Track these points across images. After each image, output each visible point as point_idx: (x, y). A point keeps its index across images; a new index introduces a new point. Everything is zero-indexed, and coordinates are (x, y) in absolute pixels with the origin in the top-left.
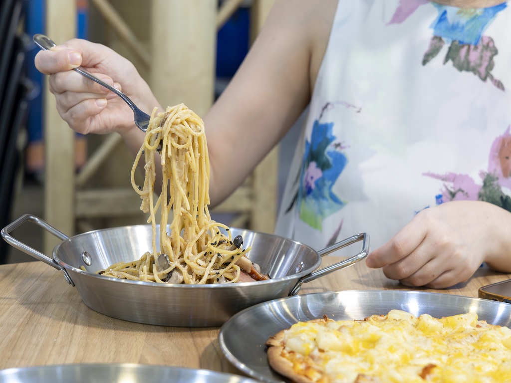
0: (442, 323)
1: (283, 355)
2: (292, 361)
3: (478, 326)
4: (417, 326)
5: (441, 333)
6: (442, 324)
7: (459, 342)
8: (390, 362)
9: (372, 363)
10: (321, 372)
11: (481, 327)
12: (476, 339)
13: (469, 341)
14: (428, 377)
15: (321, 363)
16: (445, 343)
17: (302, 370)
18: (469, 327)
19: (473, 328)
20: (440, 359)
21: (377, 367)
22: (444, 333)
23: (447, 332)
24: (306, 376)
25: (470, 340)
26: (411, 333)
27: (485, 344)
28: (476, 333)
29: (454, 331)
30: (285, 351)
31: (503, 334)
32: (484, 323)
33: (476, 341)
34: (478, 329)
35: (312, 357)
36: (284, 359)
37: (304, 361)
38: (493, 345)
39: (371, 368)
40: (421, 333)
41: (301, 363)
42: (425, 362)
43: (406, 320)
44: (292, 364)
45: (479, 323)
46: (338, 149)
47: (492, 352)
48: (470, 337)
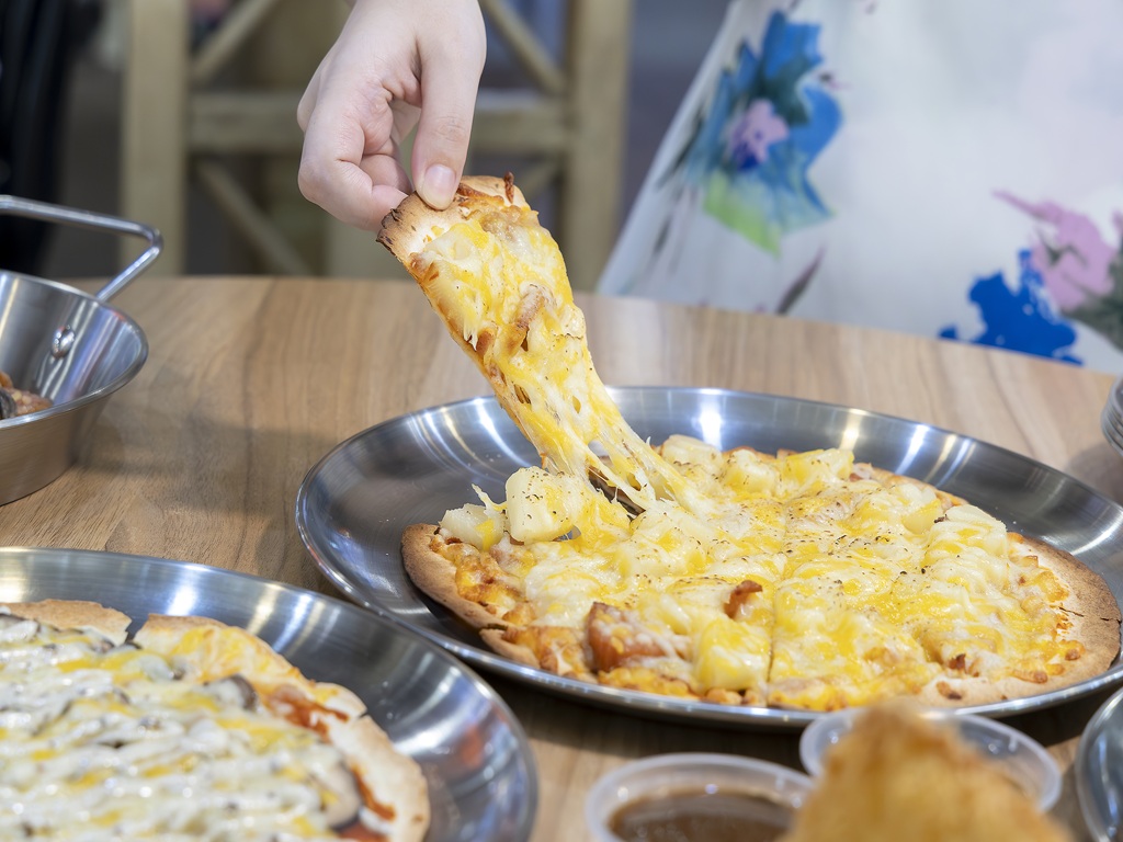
0: (777, 469)
1: (434, 547)
2: (454, 561)
3: (854, 477)
4: (722, 476)
5: (773, 495)
6: (778, 474)
7: (812, 519)
8: (663, 572)
9: (624, 575)
10: (516, 593)
11: (859, 478)
12: (847, 510)
13: (832, 515)
14: (743, 611)
15: (515, 569)
16: (782, 520)
17: (474, 589)
18: (833, 481)
19: (843, 483)
20: (769, 564)
21: (634, 584)
22: (780, 492)
23: (786, 491)
24: (483, 605)
25: (836, 514)
26: (712, 494)
27: (866, 525)
28: (850, 497)
29: (802, 490)
30: (439, 539)
31: (906, 503)
32: (867, 469)
33: (847, 516)
34: (853, 486)
35: (497, 557)
36: (437, 557)
37: (479, 567)
38: (882, 528)
39: (622, 585)
40: (732, 493)
41: (474, 569)
42: (738, 573)
43: (700, 465)
44: (453, 570)
45: (856, 469)
46: (826, 88)
47: (880, 546)
48: (834, 506)
